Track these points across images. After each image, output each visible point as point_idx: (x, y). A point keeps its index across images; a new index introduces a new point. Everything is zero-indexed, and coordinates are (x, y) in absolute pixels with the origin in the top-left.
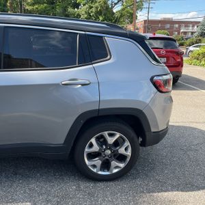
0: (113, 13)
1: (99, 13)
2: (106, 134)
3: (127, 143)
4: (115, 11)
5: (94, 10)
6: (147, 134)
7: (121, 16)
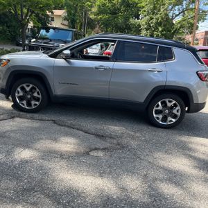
0: (173, 24)
1: (158, 24)
2: (167, 100)
3: (178, 108)
4: (174, 22)
5: (154, 21)
6: (191, 104)
7: (180, 27)
